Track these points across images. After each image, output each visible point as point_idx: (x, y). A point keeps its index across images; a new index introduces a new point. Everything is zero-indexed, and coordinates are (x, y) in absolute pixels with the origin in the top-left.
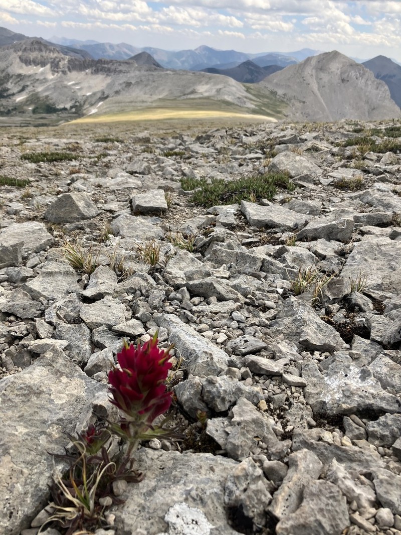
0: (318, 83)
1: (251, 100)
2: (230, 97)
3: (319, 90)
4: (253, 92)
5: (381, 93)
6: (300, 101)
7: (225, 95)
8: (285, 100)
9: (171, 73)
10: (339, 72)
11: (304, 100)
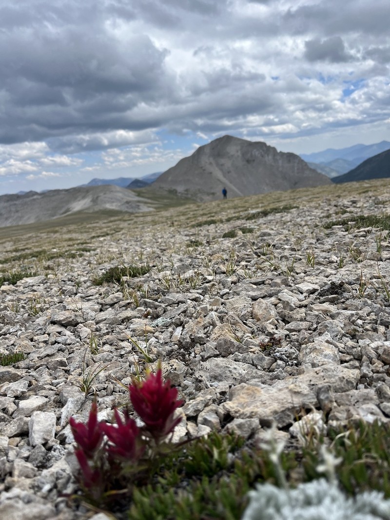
0: (221, 170)
1: (146, 203)
2: (114, 204)
3: (225, 176)
4: (147, 195)
5: (296, 165)
6: (208, 194)
7: (105, 203)
8: (189, 196)
9: (39, 197)
10: (239, 153)
11: (212, 191)
